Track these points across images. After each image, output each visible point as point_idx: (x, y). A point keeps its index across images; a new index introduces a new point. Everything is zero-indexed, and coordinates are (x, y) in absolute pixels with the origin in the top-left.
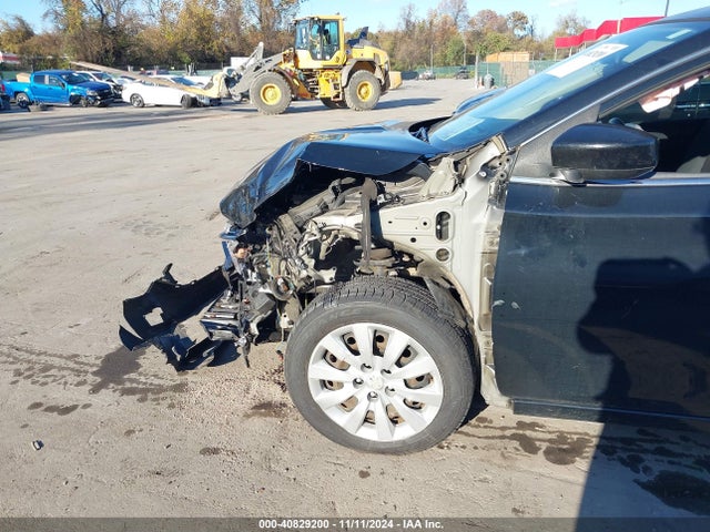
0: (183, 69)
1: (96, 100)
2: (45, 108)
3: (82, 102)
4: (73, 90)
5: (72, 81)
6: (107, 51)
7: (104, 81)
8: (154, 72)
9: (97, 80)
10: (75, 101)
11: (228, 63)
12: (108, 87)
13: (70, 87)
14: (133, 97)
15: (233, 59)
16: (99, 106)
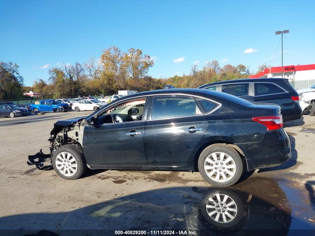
0: (99, 96)
1: (62, 110)
2: (43, 114)
3: (58, 110)
4: (55, 106)
5: (54, 103)
6: (72, 90)
7: (67, 103)
8: (88, 98)
9: (65, 102)
10: (55, 110)
11: (117, 93)
12: (67, 104)
13: (54, 105)
14: (76, 108)
15: (119, 92)
16: (64, 112)
